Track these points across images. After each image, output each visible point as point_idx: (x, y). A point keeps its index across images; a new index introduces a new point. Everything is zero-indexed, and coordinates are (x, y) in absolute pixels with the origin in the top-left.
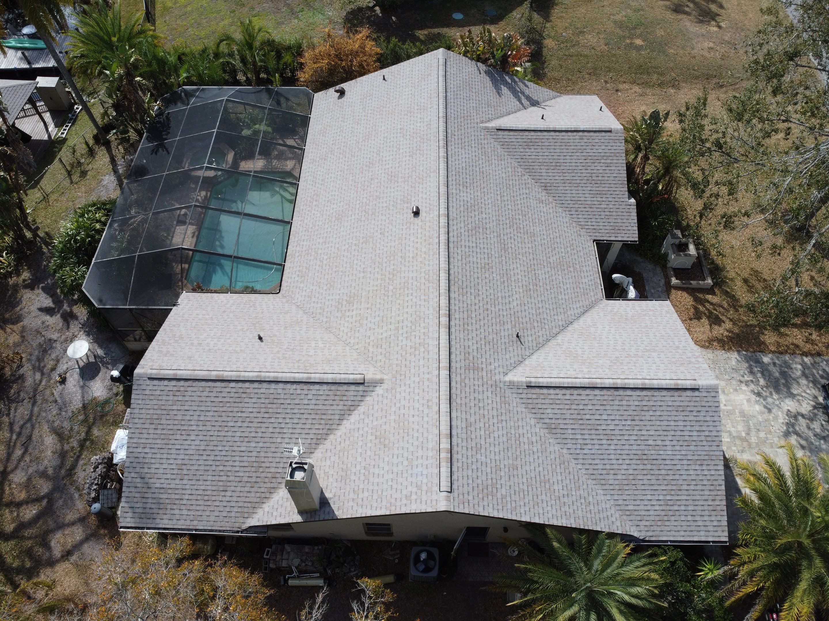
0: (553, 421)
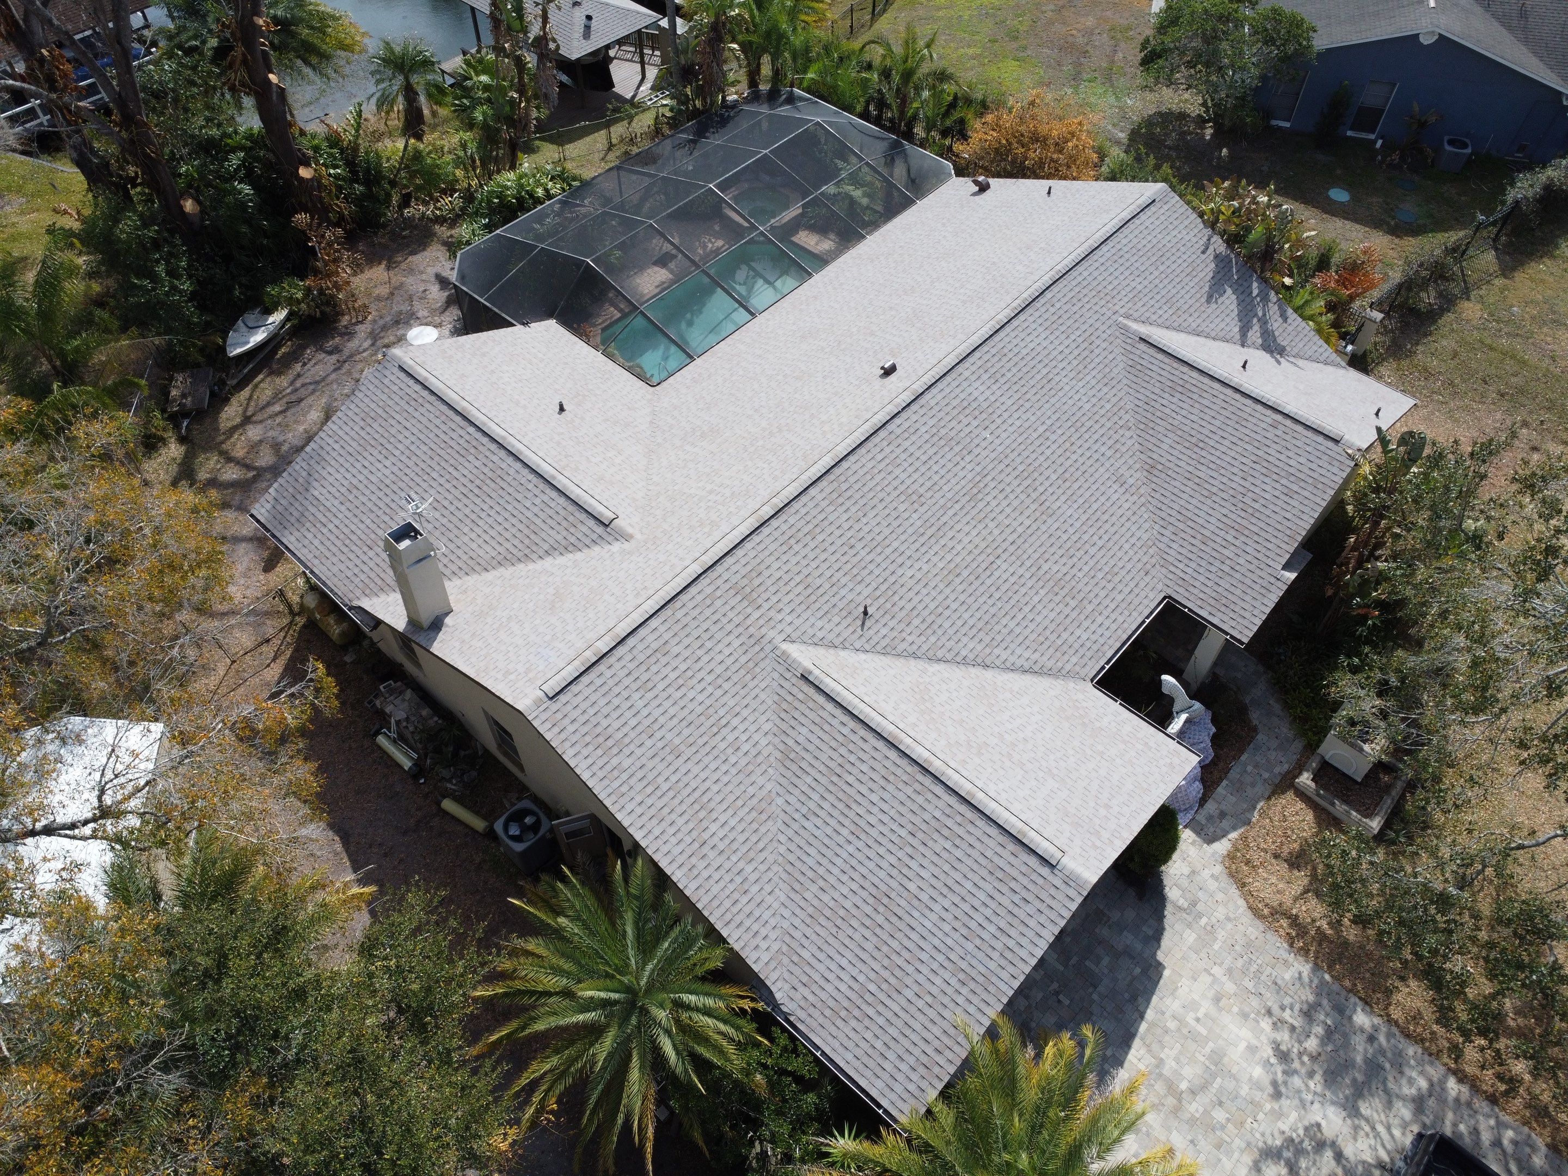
0: (798, 749)
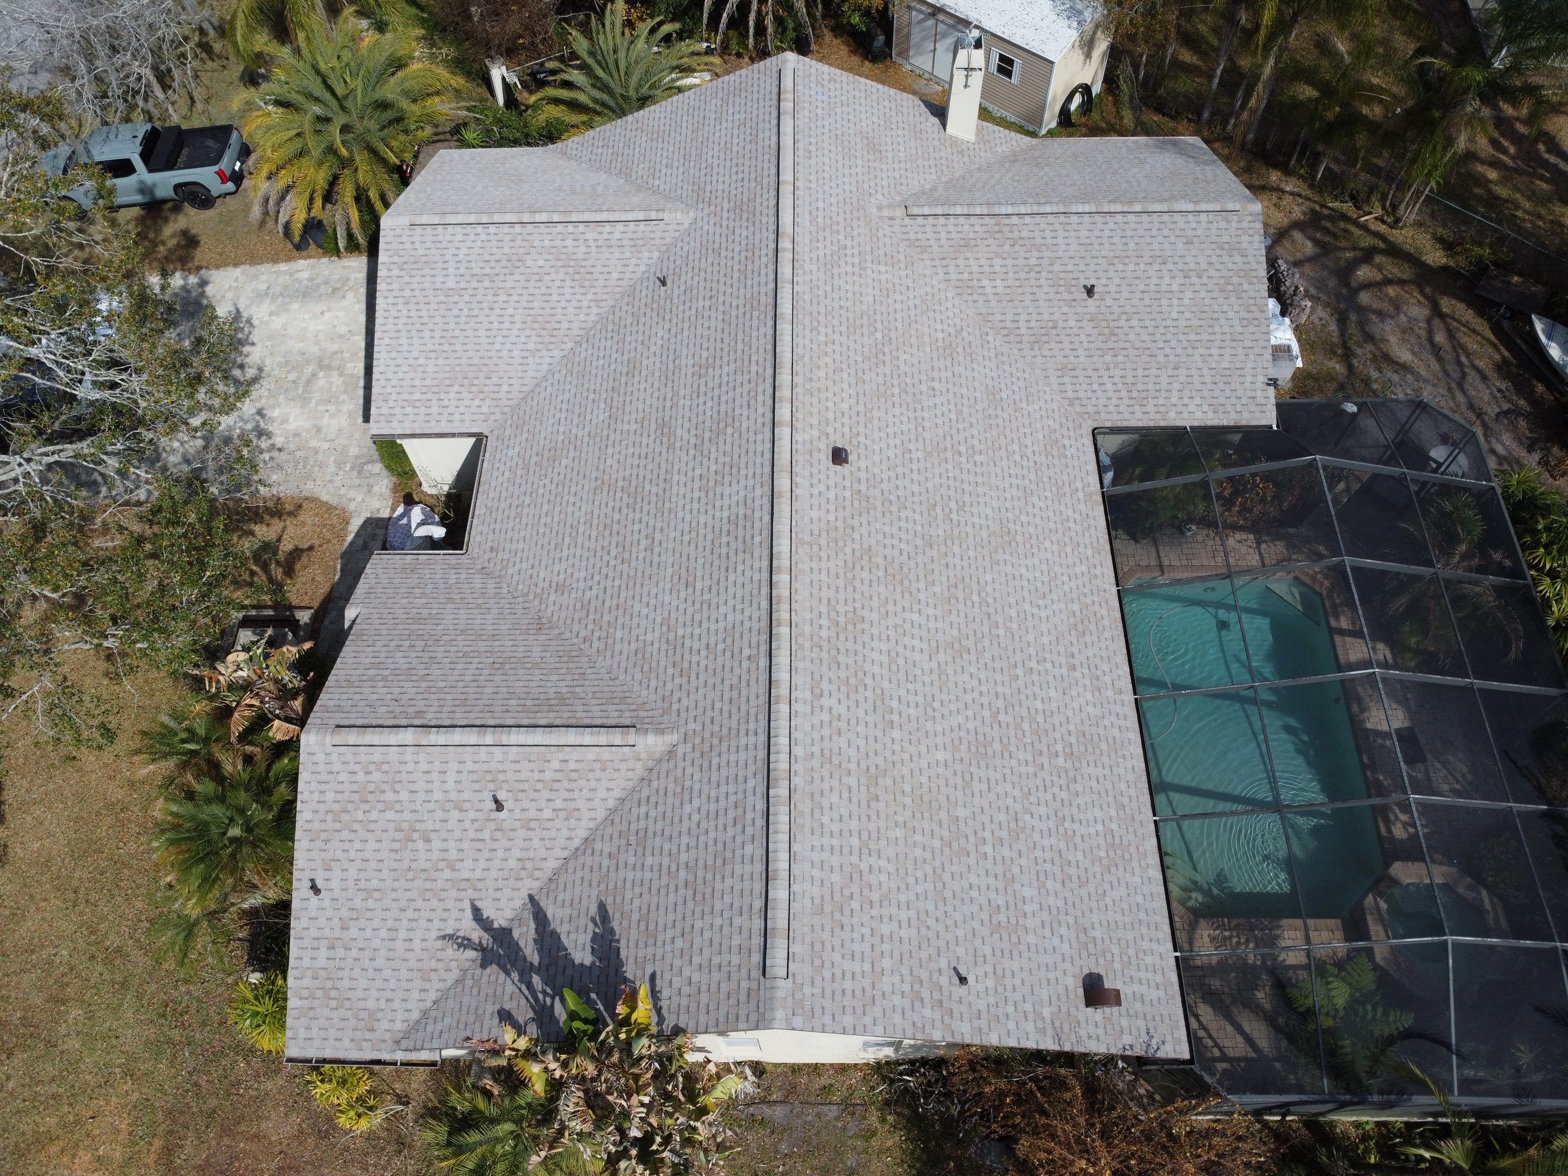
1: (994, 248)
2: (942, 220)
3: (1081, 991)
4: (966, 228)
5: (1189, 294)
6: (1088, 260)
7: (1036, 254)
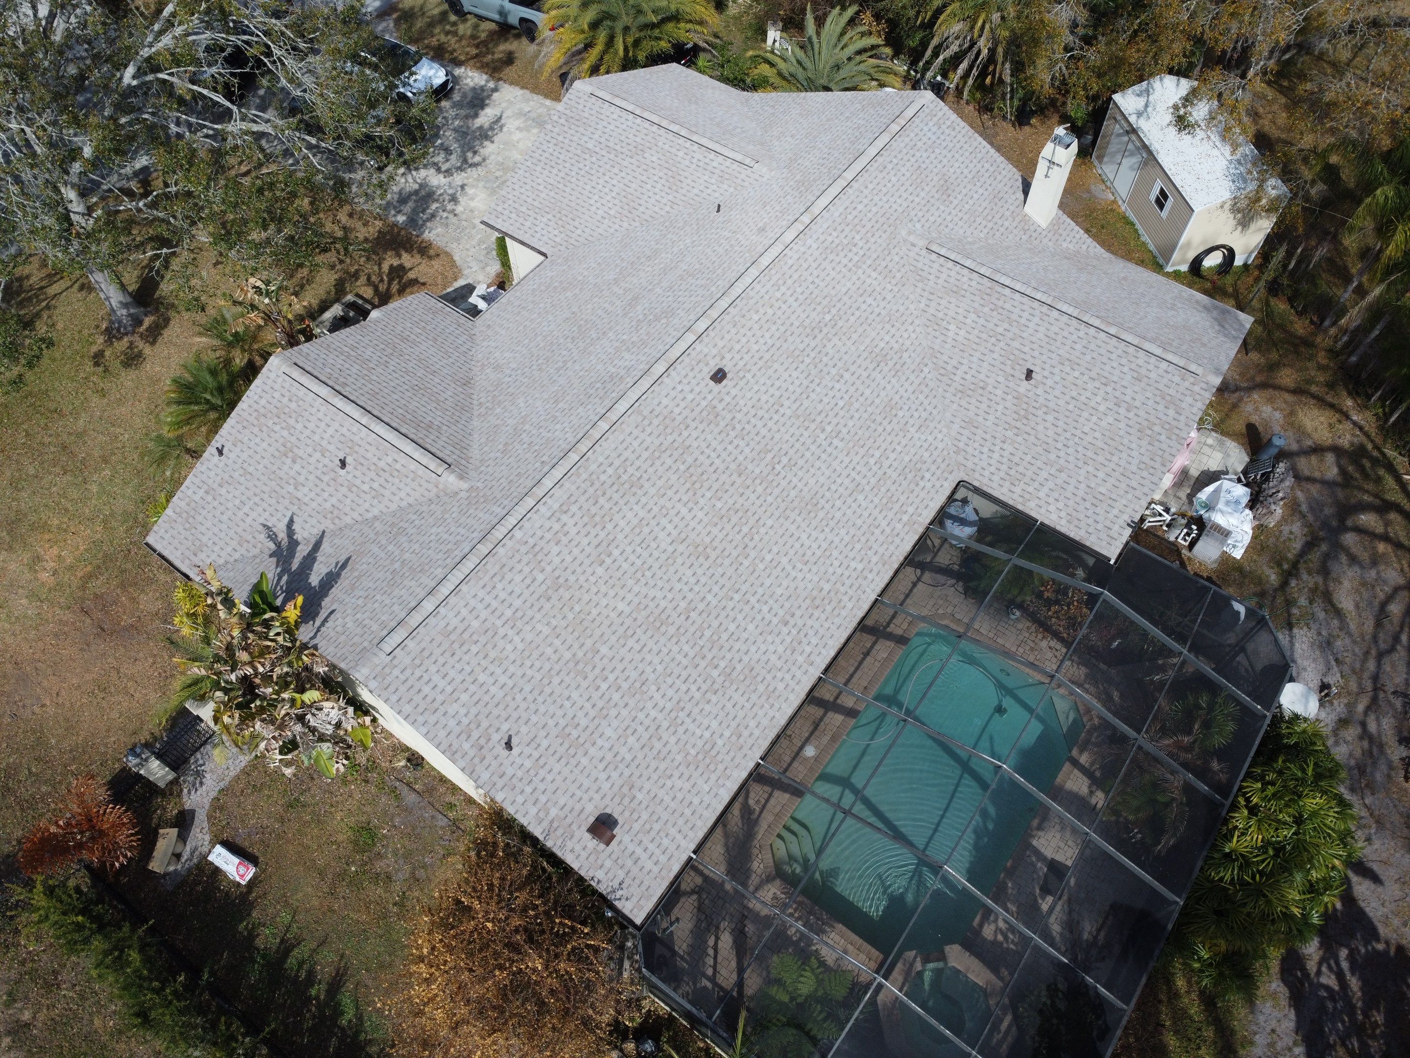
1: (976, 305)
2: (950, 264)
3: (592, 819)
4: (965, 279)
5: (1110, 419)
6: (1044, 351)
7: (1006, 326)
